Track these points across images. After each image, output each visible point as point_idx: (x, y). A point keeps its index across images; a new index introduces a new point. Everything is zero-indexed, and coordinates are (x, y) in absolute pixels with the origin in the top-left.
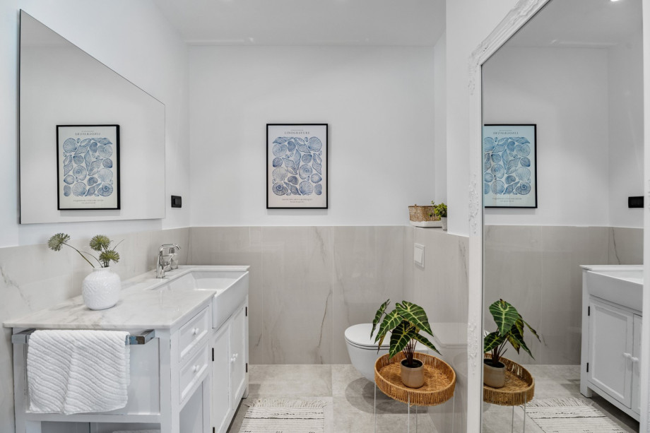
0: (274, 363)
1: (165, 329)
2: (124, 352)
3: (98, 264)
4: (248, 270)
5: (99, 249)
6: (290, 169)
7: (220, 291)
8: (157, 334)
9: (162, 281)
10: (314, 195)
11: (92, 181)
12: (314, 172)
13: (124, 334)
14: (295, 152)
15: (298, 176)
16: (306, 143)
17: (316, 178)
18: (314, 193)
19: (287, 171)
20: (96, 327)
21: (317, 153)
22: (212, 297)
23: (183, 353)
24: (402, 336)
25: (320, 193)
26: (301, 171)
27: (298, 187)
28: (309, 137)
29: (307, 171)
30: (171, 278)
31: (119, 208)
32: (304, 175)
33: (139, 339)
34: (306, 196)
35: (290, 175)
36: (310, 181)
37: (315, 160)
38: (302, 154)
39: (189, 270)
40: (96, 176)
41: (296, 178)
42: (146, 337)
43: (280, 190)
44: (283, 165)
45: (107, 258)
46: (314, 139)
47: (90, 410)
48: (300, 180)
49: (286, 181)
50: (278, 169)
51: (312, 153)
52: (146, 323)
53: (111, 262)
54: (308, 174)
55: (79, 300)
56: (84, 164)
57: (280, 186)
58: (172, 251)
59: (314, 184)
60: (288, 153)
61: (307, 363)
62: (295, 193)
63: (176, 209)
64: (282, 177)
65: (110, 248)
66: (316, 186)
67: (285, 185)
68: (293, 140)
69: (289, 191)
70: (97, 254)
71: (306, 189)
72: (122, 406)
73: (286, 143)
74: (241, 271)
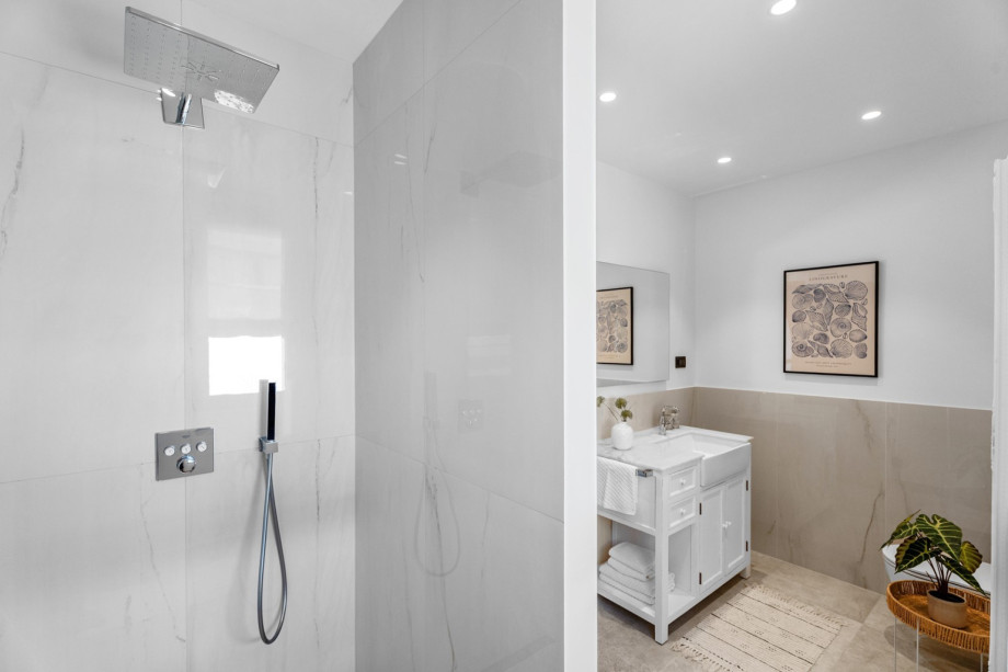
0: (791, 561)
1: (659, 471)
2: (635, 479)
3: (620, 418)
4: (749, 441)
5: (620, 407)
6: (817, 324)
7: (708, 456)
8: (655, 474)
9: (663, 437)
10: (854, 358)
11: (611, 338)
12: (855, 327)
13: (635, 468)
14: (824, 302)
15: (829, 333)
16: (842, 290)
17: (858, 336)
18: (853, 355)
19: (813, 326)
20: (619, 460)
21: (860, 302)
22: (701, 459)
23: (672, 494)
24: (922, 554)
25: (864, 355)
26: (834, 327)
27: (829, 346)
28: (846, 281)
29: (843, 326)
30: (671, 436)
31: (632, 363)
32: (839, 332)
33: (644, 473)
34: (840, 360)
35: (816, 332)
36: (848, 340)
37: (856, 311)
38: (836, 304)
39: (688, 432)
40: (615, 334)
41: (826, 337)
42: (648, 473)
43: (801, 350)
44: (807, 320)
45: (626, 415)
46: (855, 285)
47: (614, 509)
48: (832, 339)
49: (811, 339)
50: (799, 325)
51: (851, 302)
52: (649, 465)
53: (628, 419)
54: (844, 331)
55: (608, 441)
56: (606, 324)
57: (802, 346)
58: (675, 412)
59: (854, 344)
60: (814, 304)
61: (841, 578)
62: (824, 355)
63: (680, 370)
64: (806, 335)
65: (627, 408)
66: (857, 347)
67: (809, 345)
68: (821, 287)
69: (816, 352)
70: (620, 411)
71: (840, 349)
72: (633, 514)
73: (812, 292)
74: (740, 441)
